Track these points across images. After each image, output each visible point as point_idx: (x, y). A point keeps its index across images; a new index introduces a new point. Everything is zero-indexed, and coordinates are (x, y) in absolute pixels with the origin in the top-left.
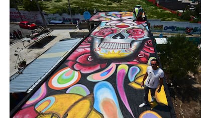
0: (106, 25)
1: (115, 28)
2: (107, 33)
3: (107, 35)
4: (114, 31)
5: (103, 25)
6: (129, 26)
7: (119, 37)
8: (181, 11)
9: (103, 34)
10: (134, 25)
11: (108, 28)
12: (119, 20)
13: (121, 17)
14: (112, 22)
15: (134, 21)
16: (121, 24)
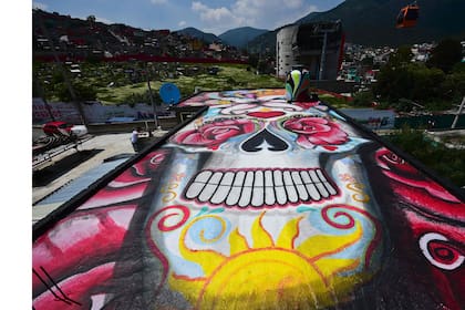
0: (220, 113)
1: (246, 119)
2: (224, 133)
3: (225, 140)
4: (245, 127)
5: (212, 114)
6: (284, 114)
7: (265, 145)
8: (349, 95)
9: (211, 136)
10: (294, 110)
11: (227, 119)
12: (253, 103)
13: (255, 97)
14: (235, 108)
15: (289, 102)
16: (260, 109)
